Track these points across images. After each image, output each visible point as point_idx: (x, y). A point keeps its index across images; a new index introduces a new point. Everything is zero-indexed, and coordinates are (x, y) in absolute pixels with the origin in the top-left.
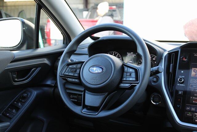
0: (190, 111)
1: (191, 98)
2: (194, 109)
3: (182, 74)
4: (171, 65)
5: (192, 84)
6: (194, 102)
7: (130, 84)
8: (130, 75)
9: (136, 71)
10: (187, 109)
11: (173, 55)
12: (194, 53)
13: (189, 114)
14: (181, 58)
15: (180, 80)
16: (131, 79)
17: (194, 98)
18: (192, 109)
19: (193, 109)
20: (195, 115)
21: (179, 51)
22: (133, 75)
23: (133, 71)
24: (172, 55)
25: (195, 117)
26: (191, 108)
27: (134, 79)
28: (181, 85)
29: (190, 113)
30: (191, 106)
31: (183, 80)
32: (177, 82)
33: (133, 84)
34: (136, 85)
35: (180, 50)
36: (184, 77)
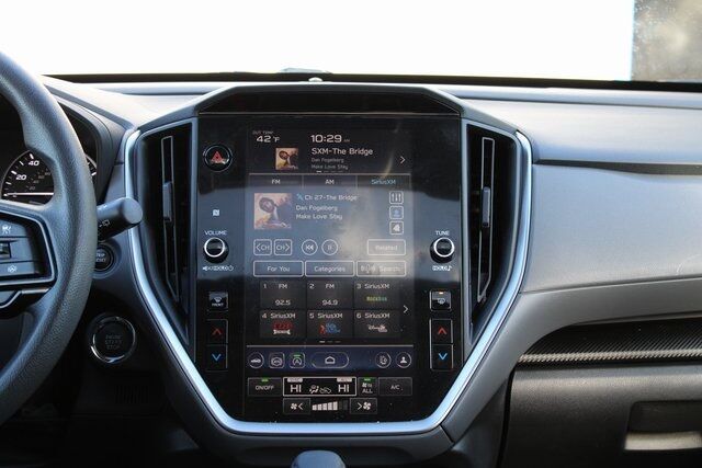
0: (266, 371)
1: (265, 316)
2: (280, 361)
3: (215, 224)
4: (165, 186)
5: (262, 258)
6: (275, 332)
7: (11, 293)
8: (7, 250)
9: (33, 230)
10: (255, 364)
11: (167, 142)
12: (255, 133)
13: (264, 385)
14: (205, 153)
15: (214, 246)
16: (12, 270)
17: (274, 316)
18: (273, 361)
19: (277, 362)
20: (288, 385)
21: (190, 125)
22: (22, 249)
23: (19, 231)
24: (163, 144)
25: (288, 392)
26: (267, 359)
27: (28, 269)
28: (216, 268)
29: (265, 380)
30: (266, 352)
31: (224, 249)
32: (201, 259)
33: (24, 292)
34: (42, 294)
35: (194, 122)
36: (223, 233)
